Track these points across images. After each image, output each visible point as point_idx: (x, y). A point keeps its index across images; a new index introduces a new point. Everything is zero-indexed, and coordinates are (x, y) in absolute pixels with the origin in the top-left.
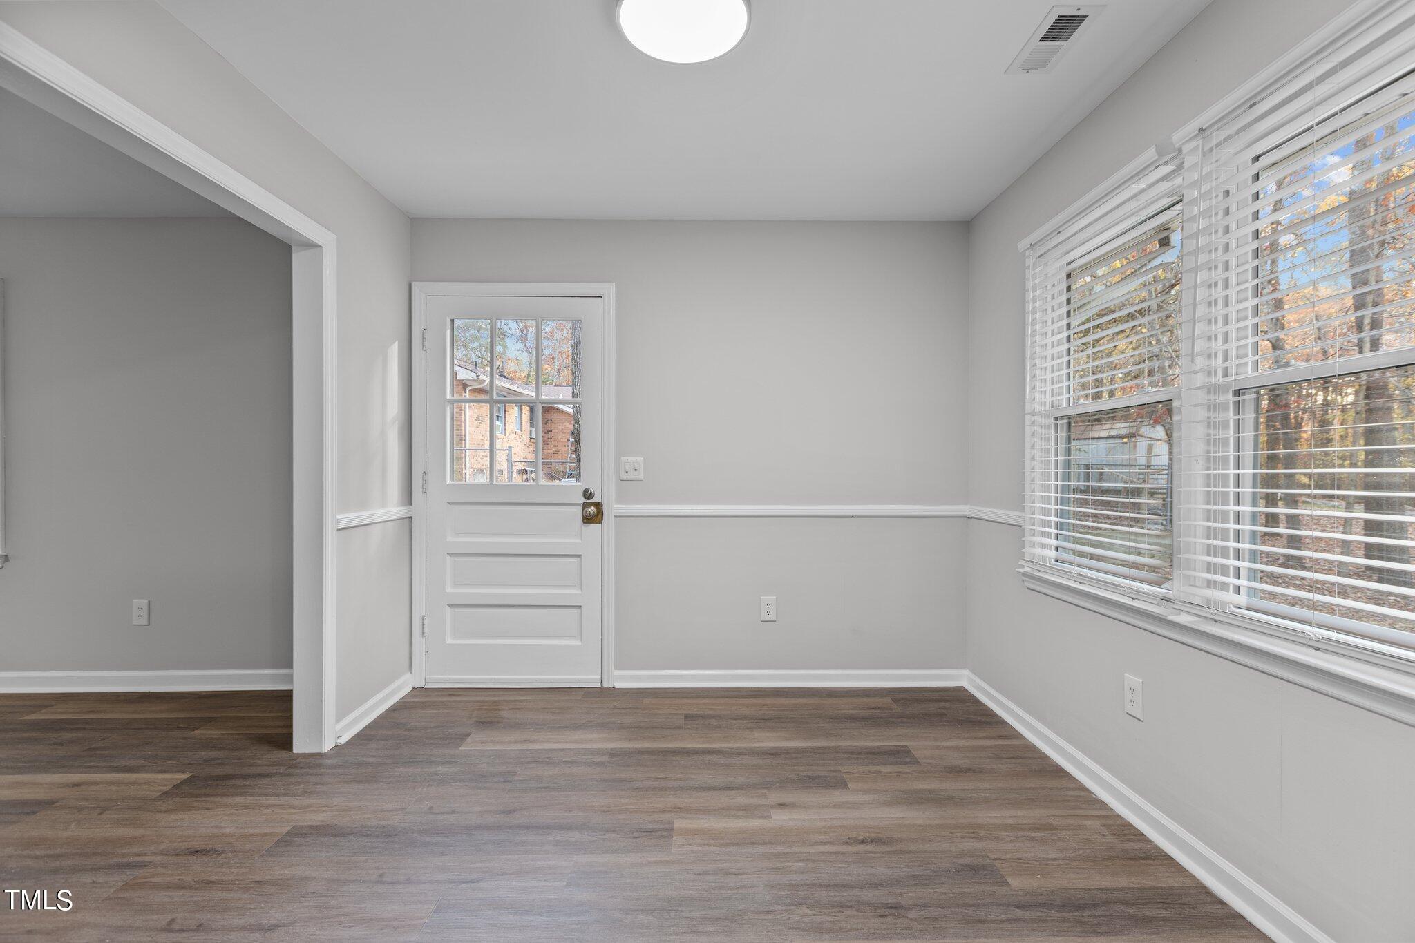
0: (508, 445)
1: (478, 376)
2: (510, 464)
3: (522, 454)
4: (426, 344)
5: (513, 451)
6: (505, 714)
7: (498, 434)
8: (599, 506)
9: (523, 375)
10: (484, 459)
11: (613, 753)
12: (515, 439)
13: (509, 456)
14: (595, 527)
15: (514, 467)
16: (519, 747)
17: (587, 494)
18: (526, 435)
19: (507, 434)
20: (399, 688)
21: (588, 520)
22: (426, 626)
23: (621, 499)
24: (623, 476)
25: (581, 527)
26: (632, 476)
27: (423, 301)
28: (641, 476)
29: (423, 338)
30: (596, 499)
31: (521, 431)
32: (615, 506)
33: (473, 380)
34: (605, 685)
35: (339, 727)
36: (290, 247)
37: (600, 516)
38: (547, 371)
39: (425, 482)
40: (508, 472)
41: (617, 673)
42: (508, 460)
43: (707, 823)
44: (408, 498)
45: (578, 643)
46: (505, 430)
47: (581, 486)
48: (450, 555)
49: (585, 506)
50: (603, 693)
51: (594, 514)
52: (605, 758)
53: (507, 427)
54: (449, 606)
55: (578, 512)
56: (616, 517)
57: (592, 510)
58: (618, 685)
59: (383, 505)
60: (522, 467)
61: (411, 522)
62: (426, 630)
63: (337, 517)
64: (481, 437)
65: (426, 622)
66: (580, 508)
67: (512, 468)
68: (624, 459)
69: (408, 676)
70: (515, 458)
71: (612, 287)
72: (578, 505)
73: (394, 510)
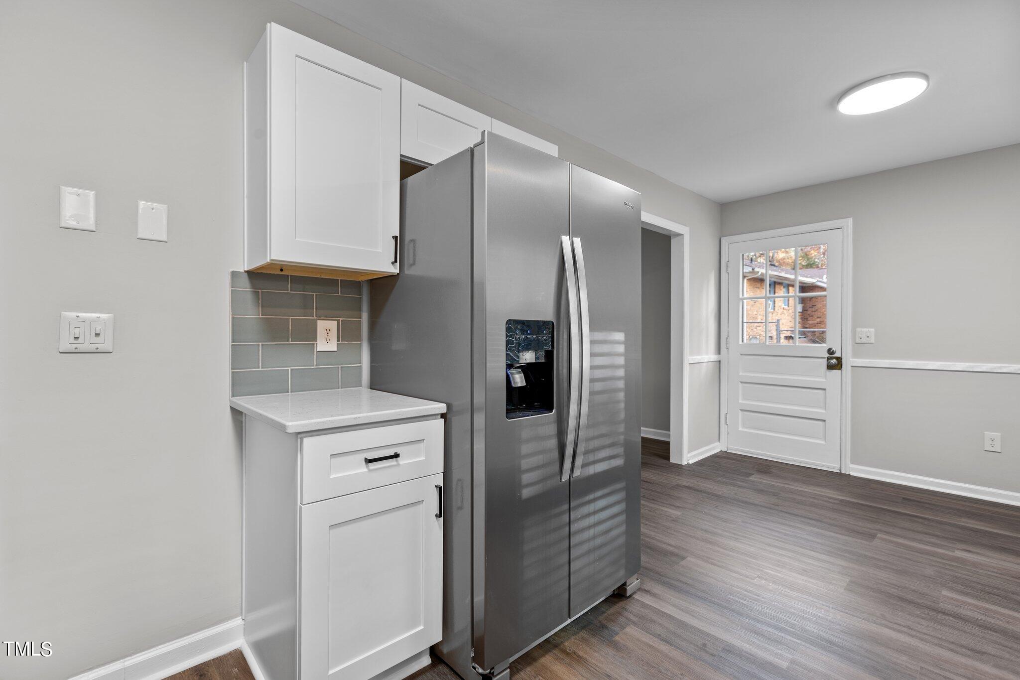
0: (777, 318)
1: (753, 269)
2: (779, 332)
3: (788, 324)
4: (729, 269)
5: (781, 323)
6: (773, 470)
7: (770, 310)
8: (839, 359)
9: (790, 261)
10: (758, 328)
11: (842, 501)
12: (783, 313)
13: (778, 326)
14: (835, 373)
15: (781, 335)
16: (782, 485)
17: (831, 352)
18: (791, 310)
19: (776, 310)
20: (714, 448)
21: (830, 367)
22: (727, 419)
23: (856, 355)
24: (858, 340)
25: (826, 373)
26: (864, 340)
27: (727, 247)
28: (873, 341)
29: (727, 266)
30: (837, 355)
31: (788, 306)
32: (851, 360)
33: (750, 272)
34: (843, 472)
35: (689, 455)
36: (670, 237)
37: (839, 366)
38: (813, 255)
39: (727, 342)
40: (777, 338)
41: (852, 466)
42: (777, 330)
43: (900, 540)
44: (719, 351)
45: (823, 442)
46: (774, 306)
47: (825, 346)
48: (741, 382)
49: (829, 359)
50: (840, 475)
51: (835, 363)
52: (838, 502)
53: (776, 305)
54: (741, 410)
55: (824, 362)
56: (852, 366)
57: (834, 361)
58: (852, 474)
59: (707, 353)
60: (789, 334)
61: (720, 363)
62: (728, 421)
63: (689, 358)
64: (755, 313)
65: (728, 416)
66: (826, 359)
67: (780, 335)
68: (859, 330)
69: (717, 444)
70: (782, 328)
71: (850, 221)
72: (824, 358)
73: (712, 357)
